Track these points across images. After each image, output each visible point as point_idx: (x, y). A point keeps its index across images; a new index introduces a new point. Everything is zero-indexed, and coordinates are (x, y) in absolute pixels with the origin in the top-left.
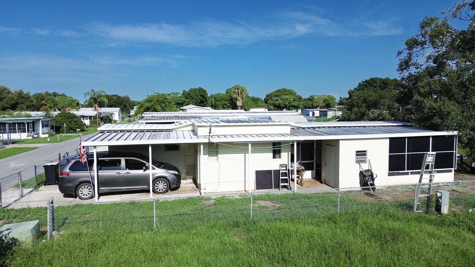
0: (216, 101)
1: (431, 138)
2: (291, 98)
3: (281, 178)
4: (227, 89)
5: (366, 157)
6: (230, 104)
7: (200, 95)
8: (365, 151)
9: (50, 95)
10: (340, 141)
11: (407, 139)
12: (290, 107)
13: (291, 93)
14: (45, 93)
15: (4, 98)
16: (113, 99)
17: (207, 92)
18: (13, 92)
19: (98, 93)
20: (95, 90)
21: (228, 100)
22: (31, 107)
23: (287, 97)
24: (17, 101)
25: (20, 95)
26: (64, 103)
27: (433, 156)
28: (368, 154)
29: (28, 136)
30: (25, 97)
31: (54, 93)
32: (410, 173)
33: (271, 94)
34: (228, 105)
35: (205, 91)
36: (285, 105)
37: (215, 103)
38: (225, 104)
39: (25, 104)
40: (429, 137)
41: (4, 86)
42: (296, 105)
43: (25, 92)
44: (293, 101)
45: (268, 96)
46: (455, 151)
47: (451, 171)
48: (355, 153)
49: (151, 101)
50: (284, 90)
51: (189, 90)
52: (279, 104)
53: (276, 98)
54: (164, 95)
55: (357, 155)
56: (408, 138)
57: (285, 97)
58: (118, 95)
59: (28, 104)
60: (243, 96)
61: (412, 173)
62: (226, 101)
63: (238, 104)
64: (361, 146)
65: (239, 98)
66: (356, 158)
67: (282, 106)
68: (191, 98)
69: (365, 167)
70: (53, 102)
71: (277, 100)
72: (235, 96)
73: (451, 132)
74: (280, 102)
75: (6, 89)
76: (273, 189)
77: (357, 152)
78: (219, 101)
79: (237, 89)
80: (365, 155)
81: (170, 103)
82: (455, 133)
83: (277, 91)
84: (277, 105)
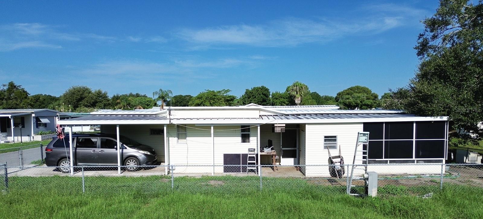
0: (274, 99)
1: (415, 124)
2: (364, 96)
3: (248, 162)
4: (288, 87)
5: (336, 143)
6: (288, 102)
7: (262, 94)
8: (335, 137)
9: (133, 96)
10: (307, 126)
11: (384, 124)
12: (362, 106)
13: (365, 90)
14: (130, 94)
15: (85, 97)
16: (186, 100)
17: (269, 91)
18: (93, 92)
19: (165, 92)
20: (163, 90)
21: (287, 98)
22: (108, 105)
23: (359, 95)
24: (95, 100)
25: (99, 94)
26: (136, 102)
27: (367, 136)
28: (338, 139)
29: (91, 129)
30: (103, 96)
31: (136, 94)
32: (389, 161)
33: (343, 92)
34: (287, 102)
35: (267, 90)
36: (356, 103)
37: (273, 101)
38: (283, 102)
39: (102, 103)
40: (412, 123)
41: (86, 87)
42: (369, 103)
43: (103, 92)
44: (367, 99)
45: (339, 94)
46: (446, 139)
47: (441, 161)
48: (323, 139)
49: (201, 98)
50: (358, 88)
51: (252, 89)
52: (350, 103)
53: (347, 96)
54: (213, 92)
55: (325, 140)
56: (386, 123)
57: (356, 95)
58: (190, 96)
59: (105, 102)
60: (302, 93)
61: (391, 162)
62: (284, 99)
63: (297, 102)
64: (330, 131)
65: (298, 96)
66: (325, 144)
67: (353, 105)
68: (253, 97)
69: (334, 153)
70: (126, 101)
71: (348, 99)
72: (294, 93)
73: (439, 117)
74: (351, 100)
75: (87, 89)
76: (241, 173)
77: (325, 137)
78: (277, 99)
79: (296, 86)
80: (335, 140)
81: (219, 100)
82: (445, 118)
83: (349, 89)
84: (347, 103)
